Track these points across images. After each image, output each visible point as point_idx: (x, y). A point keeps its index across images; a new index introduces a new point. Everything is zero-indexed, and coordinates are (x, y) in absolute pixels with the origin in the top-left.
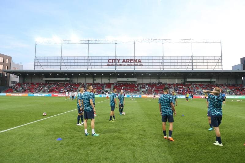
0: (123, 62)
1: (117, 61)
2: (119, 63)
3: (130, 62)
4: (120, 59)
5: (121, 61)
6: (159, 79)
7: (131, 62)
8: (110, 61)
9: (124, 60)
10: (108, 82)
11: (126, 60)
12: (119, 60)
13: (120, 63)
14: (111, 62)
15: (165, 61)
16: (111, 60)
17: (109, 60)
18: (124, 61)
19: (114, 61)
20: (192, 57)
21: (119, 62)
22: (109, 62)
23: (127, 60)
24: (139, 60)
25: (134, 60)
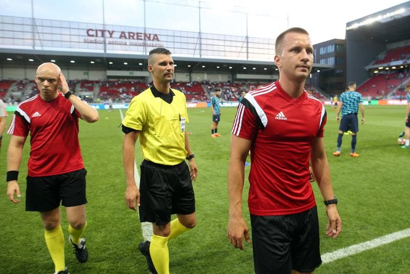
0: (121, 37)
1: (107, 34)
2: (111, 40)
3: (135, 37)
4: (113, 32)
5: (116, 35)
6: (190, 73)
7: (138, 39)
8: (91, 33)
9: (123, 33)
10: (84, 77)
11: (127, 35)
12: (111, 34)
13: (114, 40)
14: (93, 36)
15: (203, 41)
16: (92, 30)
17: (88, 31)
18: (123, 35)
19: (100, 34)
20: (247, 37)
21: (111, 37)
22: (89, 35)
23: (129, 33)
24: (156, 35)
25: (145, 35)
